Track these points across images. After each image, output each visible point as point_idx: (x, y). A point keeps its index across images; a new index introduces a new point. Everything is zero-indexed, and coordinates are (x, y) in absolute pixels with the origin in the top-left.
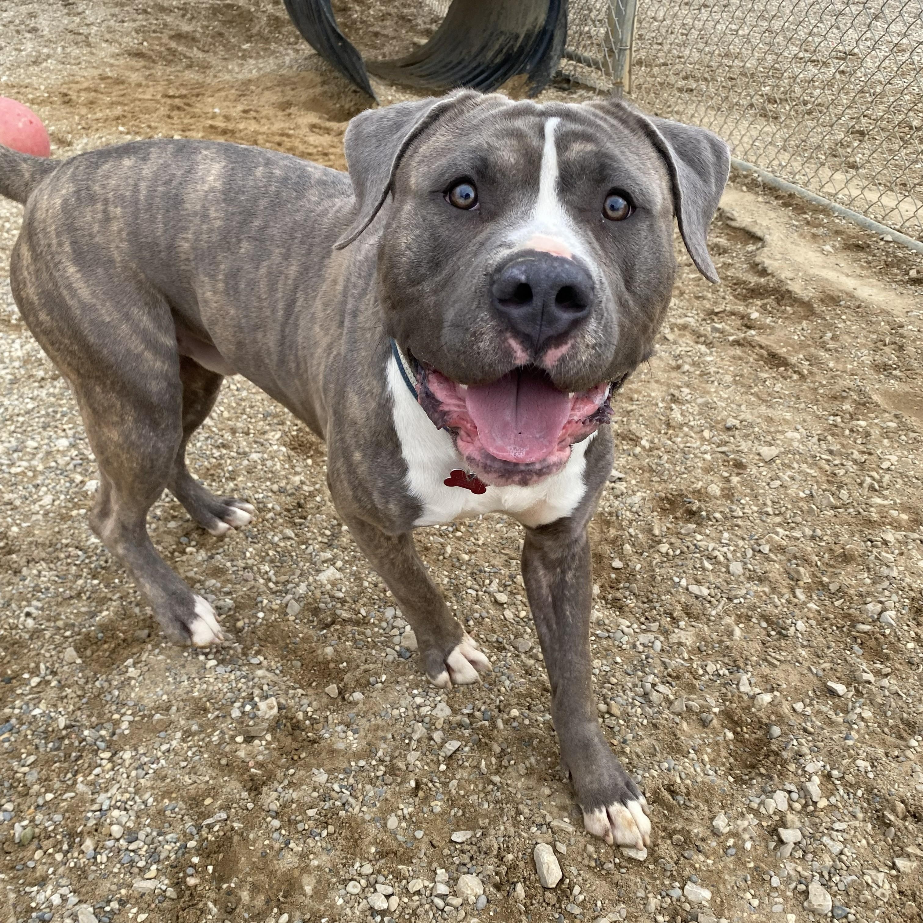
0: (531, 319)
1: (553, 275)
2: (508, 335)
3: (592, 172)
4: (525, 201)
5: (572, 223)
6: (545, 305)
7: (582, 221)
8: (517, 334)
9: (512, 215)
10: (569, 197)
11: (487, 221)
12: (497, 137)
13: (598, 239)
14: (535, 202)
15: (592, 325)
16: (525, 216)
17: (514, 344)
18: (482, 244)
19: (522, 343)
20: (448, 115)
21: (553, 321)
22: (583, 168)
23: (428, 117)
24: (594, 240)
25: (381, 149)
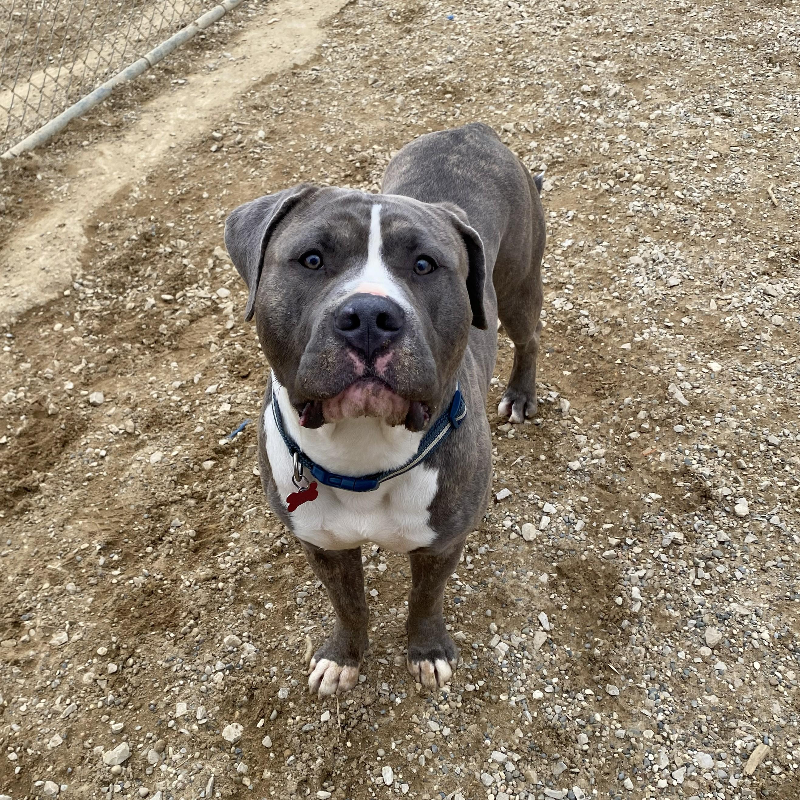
0: (361, 338)
1: (372, 306)
2: (348, 350)
3: (406, 242)
4: (357, 263)
5: (392, 277)
6: (369, 327)
7: (399, 276)
8: (354, 349)
9: (349, 272)
10: (390, 259)
11: (331, 277)
12: (335, 219)
13: (411, 289)
14: (365, 263)
15: (407, 340)
16: (358, 272)
17: (353, 356)
18: (327, 293)
19: (358, 355)
20: (299, 206)
21: (377, 337)
22: (400, 239)
23: (283, 208)
24: (408, 289)
25: (252, 236)
